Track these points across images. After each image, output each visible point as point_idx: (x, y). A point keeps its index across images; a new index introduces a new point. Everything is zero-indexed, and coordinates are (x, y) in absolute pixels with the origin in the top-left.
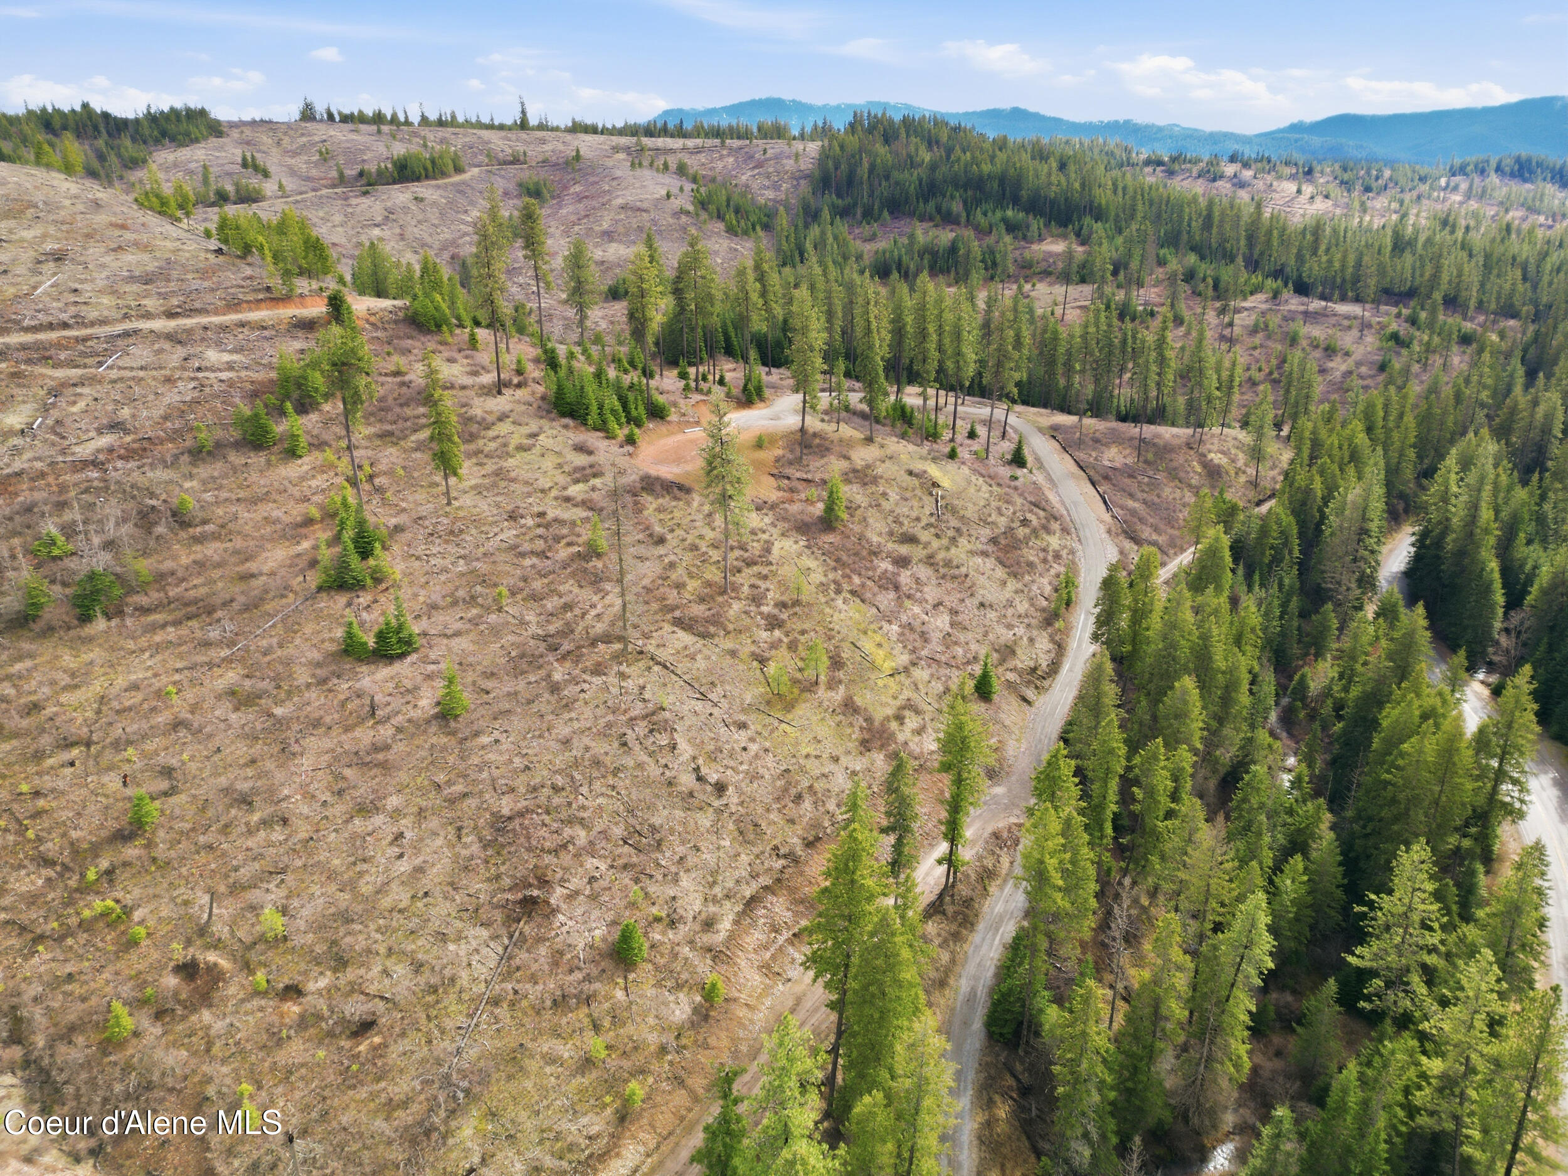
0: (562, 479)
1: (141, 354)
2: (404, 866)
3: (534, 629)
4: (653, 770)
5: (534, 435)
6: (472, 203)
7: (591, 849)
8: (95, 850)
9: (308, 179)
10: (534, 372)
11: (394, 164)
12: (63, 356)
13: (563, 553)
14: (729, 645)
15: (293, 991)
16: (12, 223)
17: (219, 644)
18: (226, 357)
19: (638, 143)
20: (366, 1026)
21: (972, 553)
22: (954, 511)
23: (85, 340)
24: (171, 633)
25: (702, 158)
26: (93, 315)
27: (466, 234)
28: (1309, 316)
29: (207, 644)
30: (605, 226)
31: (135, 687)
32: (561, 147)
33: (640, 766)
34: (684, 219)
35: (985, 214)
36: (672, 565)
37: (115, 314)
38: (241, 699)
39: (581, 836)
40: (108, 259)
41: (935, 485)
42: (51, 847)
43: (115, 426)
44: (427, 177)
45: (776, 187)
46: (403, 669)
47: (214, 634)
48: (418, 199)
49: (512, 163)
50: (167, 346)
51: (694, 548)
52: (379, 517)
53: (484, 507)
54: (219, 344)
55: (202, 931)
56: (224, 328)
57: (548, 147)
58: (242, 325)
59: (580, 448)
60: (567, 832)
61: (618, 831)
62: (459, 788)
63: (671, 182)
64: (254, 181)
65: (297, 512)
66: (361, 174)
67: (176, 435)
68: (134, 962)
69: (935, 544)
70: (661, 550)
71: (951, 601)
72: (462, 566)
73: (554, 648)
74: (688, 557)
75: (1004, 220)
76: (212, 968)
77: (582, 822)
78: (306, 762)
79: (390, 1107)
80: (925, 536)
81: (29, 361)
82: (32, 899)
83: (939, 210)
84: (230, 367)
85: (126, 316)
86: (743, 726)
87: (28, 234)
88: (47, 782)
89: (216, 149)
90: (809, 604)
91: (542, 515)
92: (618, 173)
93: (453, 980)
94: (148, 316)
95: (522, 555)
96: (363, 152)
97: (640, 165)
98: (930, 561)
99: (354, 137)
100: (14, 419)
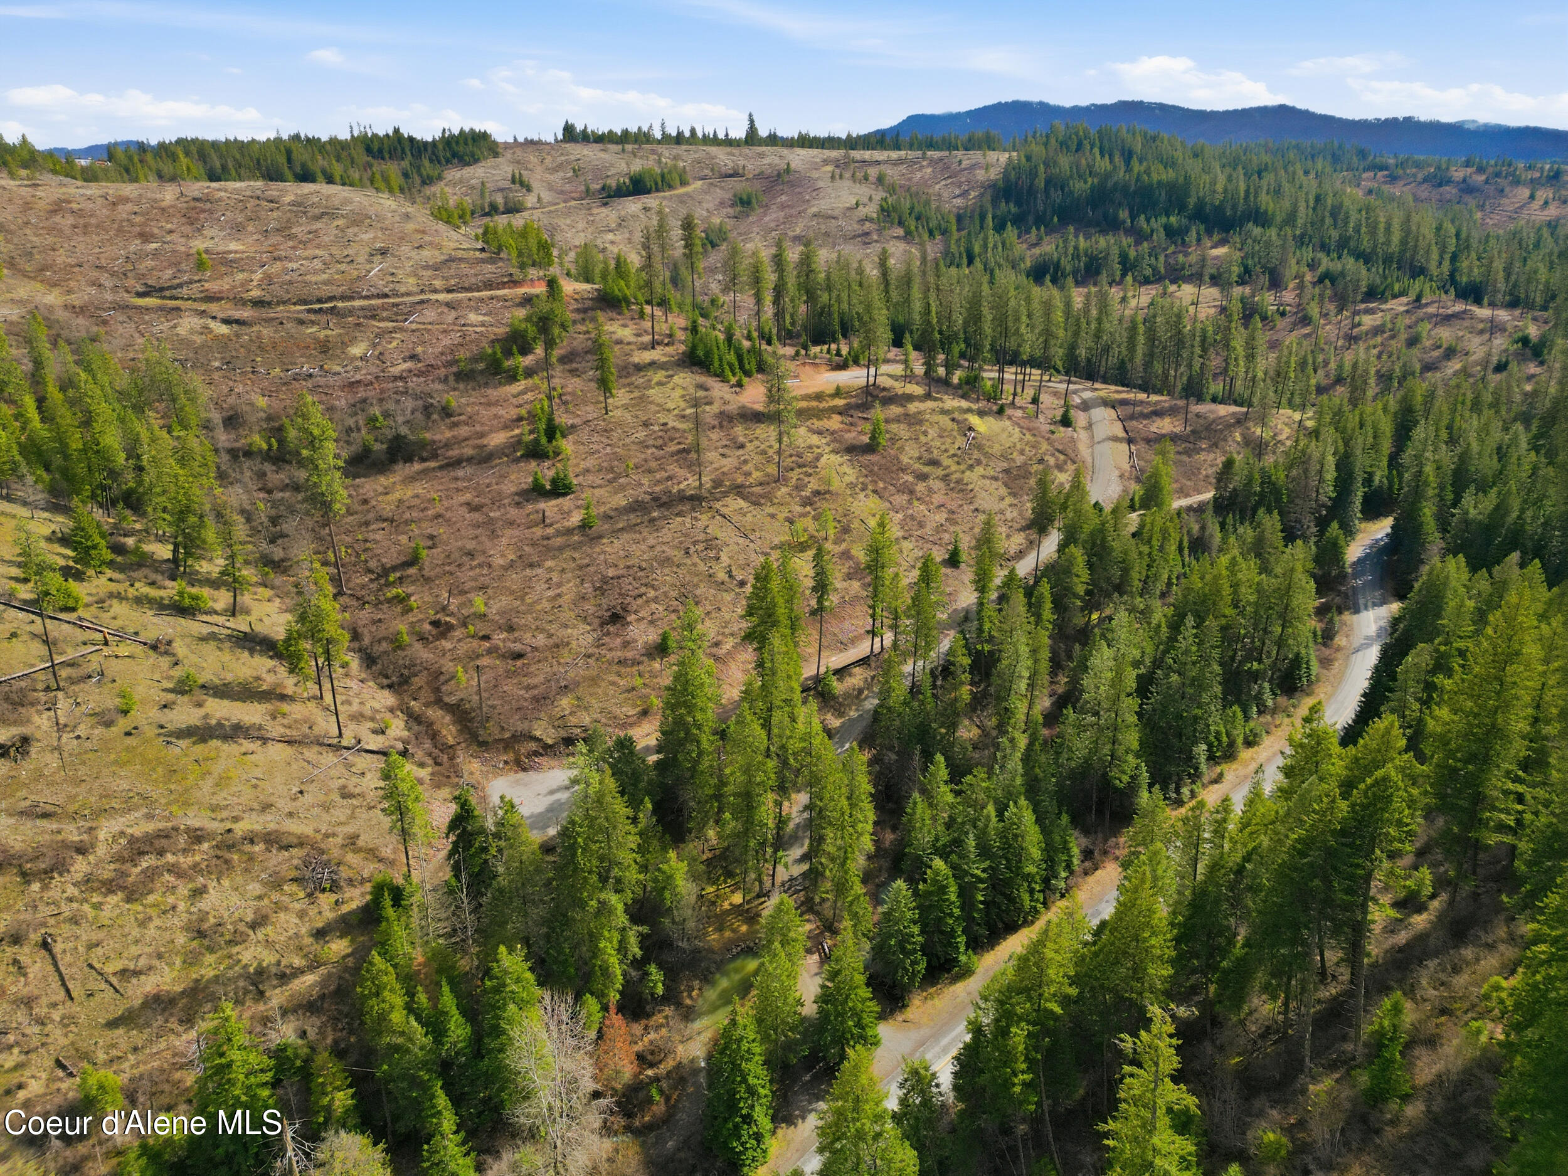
0: (683, 405)
1: (430, 314)
2: (551, 593)
3: (646, 488)
4: (702, 567)
5: (671, 376)
7: (655, 600)
8: (394, 569)
9: (562, 192)
10: (680, 335)
11: (631, 179)
12: (385, 314)
13: (672, 447)
14: (771, 510)
15: (486, 638)
16: (356, 229)
17: (463, 479)
18: (481, 318)
19: (846, 156)
20: (519, 656)
21: (984, 477)
22: (980, 447)
23: (397, 305)
24: (438, 472)
25: (902, 168)
26: (403, 289)
29: (457, 479)
30: (798, 231)
31: (417, 496)
32: (777, 161)
33: (695, 565)
34: (868, 224)
35: (1148, 221)
36: (745, 462)
37: (415, 289)
38: (473, 508)
39: (652, 593)
40: (414, 254)
41: (970, 429)
42: (372, 564)
43: (413, 357)
44: (657, 190)
45: (964, 195)
46: (566, 502)
47: (460, 474)
48: (646, 209)
49: (731, 176)
50: (446, 310)
51: (764, 452)
52: (563, 419)
53: (629, 417)
54: (477, 309)
55: (444, 609)
56: (482, 300)
57: (766, 161)
58: (493, 298)
59: (701, 386)
60: (643, 589)
61: (674, 594)
62: (586, 561)
63: (863, 191)
64: (518, 194)
65: (513, 413)
66: (603, 188)
67: (447, 364)
68: (411, 618)
69: (954, 468)
70: (741, 452)
72: (608, 450)
73: (655, 499)
74: (758, 458)
75: (1166, 226)
76: (447, 623)
77: (653, 587)
78: (504, 541)
79: (528, 688)
80: (946, 462)
81: (365, 317)
82: (363, 587)
83: (1105, 217)
84: (483, 324)
85: (422, 291)
87: (365, 237)
88: (371, 536)
89: (493, 167)
90: (837, 494)
91: (665, 424)
92: (821, 184)
93: (568, 644)
94: (435, 291)
95: (647, 447)
96: (607, 168)
97: (841, 177)
98: (945, 478)
99: (602, 155)
100: (356, 350)
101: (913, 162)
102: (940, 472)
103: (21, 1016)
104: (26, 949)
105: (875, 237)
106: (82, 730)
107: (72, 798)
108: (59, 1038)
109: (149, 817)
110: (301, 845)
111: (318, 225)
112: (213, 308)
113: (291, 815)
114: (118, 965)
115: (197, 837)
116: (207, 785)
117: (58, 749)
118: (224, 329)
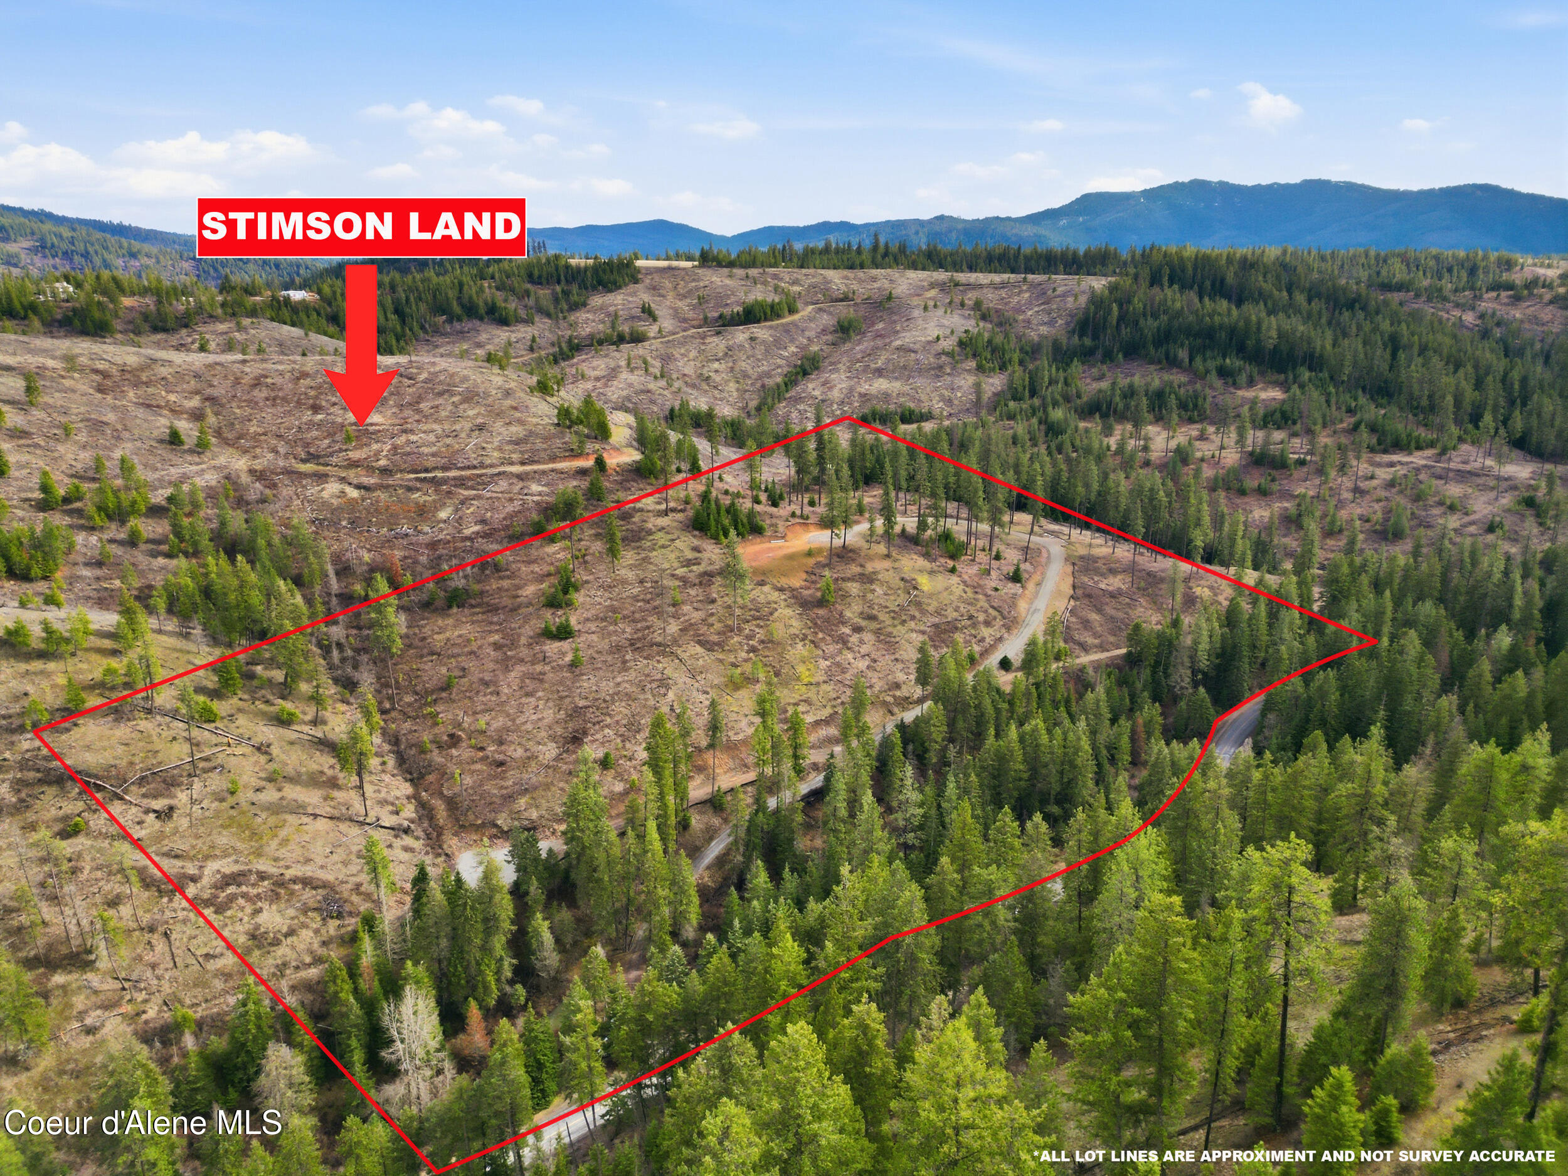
0: (676, 564)
1: (503, 484)
2: (534, 717)
3: (627, 635)
4: (651, 701)
5: (673, 540)
6: (792, 341)
7: (608, 726)
8: (432, 692)
9: (684, 321)
10: (693, 502)
11: (745, 308)
12: (470, 484)
14: (721, 656)
15: (482, 749)
17: (496, 623)
18: (540, 488)
20: (501, 764)
21: (913, 630)
22: (918, 604)
23: (481, 475)
24: (480, 617)
26: (488, 462)
27: (779, 367)
31: (461, 636)
33: (646, 700)
34: (944, 358)
35: (1205, 360)
36: (712, 614)
37: (497, 462)
38: (497, 646)
39: (609, 720)
40: (503, 429)
41: (916, 588)
42: (418, 688)
44: (766, 320)
45: (1051, 323)
46: (565, 645)
47: (495, 619)
48: (752, 339)
49: (842, 300)
50: (515, 481)
51: (729, 607)
52: (581, 575)
53: (630, 575)
54: (539, 482)
55: (460, 725)
56: (544, 472)
58: (553, 470)
59: (696, 549)
61: (624, 722)
63: (951, 322)
64: (642, 326)
65: (546, 568)
66: (720, 317)
68: (436, 730)
69: (888, 622)
70: (710, 606)
71: (877, 654)
72: (608, 603)
73: (632, 645)
74: (723, 611)
75: (1220, 367)
76: (459, 736)
77: (610, 716)
78: (513, 674)
79: (502, 787)
80: (882, 616)
81: (455, 486)
82: (410, 705)
83: (1167, 355)
84: (540, 494)
85: (502, 463)
86: (706, 693)
87: (471, 413)
88: (422, 666)
90: (779, 643)
92: (915, 313)
93: (537, 757)
94: (512, 464)
95: (638, 601)
96: (728, 297)
97: (936, 306)
98: (877, 632)
99: (728, 282)
100: (443, 515)
101: (1014, 286)
102: (874, 625)
103: (149, 973)
104: (156, 936)
105: (948, 371)
106: (205, 804)
107: (193, 847)
108: (167, 988)
109: (236, 862)
110: (324, 887)
111: (440, 401)
112: (351, 474)
113: (322, 867)
114: (204, 951)
115: (262, 876)
116: (274, 844)
117: (190, 815)
118: (354, 493)
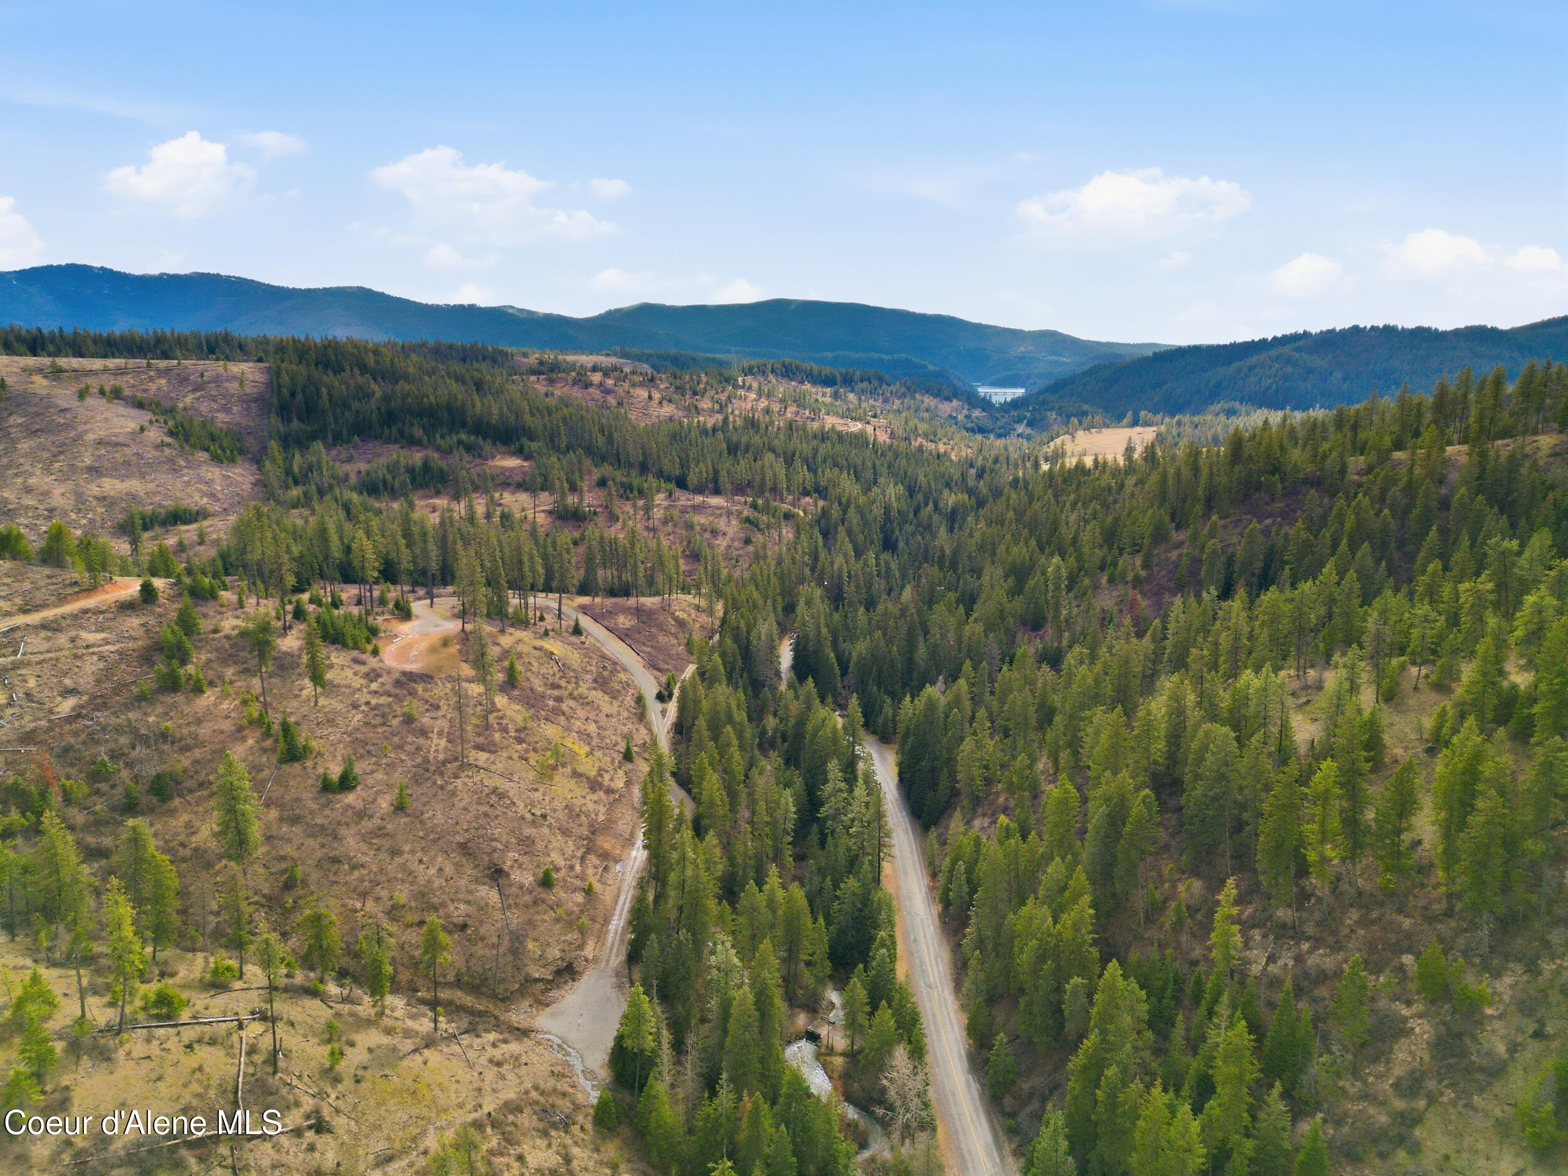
0: (363, 681)
1: (38, 642)
2: (432, 870)
3: (409, 763)
7: (506, 849)
8: (279, 896)
13: (395, 722)
14: (505, 754)
18: (99, 636)
20: (463, 926)
25: (129, 379)
28: (697, 509)
33: (505, 813)
34: (167, 451)
35: (442, 437)
38: (290, 822)
39: (499, 845)
43: (71, 692)
45: (228, 410)
46: (361, 792)
50: (48, 634)
52: (280, 719)
53: (335, 704)
56: (74, 616)
59: (357, 661)
60: (492, 844)
61: (513, 840)
62: (432, 836)
65: (228, 723)
67: (116, 691)
70: (441, 712)
71: (592, 716)
72: (348, 737)
73: (427, 770)
75: (460, 442)
77: (496, 840)
78: (350, 841)
79: (494, 945)
83: (402, 434)
84: (108, 643)
86: (536, 790)
90: (530, 728)
92: (61, 403)
97: (89, 393)
98: (572, 697)
101: (136, 371)
102: (565, 692)
105: (183, 464)
106: (332, 1093)
107: (389, 1139)
110: (522, 1105)
116: (438, 1093)
117: (338, 1111)
